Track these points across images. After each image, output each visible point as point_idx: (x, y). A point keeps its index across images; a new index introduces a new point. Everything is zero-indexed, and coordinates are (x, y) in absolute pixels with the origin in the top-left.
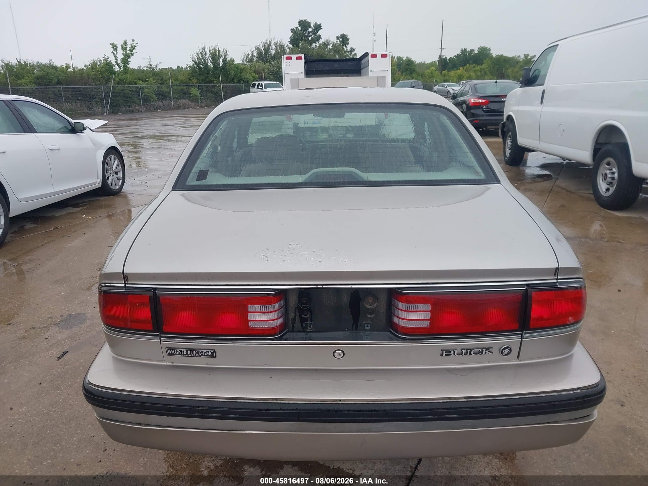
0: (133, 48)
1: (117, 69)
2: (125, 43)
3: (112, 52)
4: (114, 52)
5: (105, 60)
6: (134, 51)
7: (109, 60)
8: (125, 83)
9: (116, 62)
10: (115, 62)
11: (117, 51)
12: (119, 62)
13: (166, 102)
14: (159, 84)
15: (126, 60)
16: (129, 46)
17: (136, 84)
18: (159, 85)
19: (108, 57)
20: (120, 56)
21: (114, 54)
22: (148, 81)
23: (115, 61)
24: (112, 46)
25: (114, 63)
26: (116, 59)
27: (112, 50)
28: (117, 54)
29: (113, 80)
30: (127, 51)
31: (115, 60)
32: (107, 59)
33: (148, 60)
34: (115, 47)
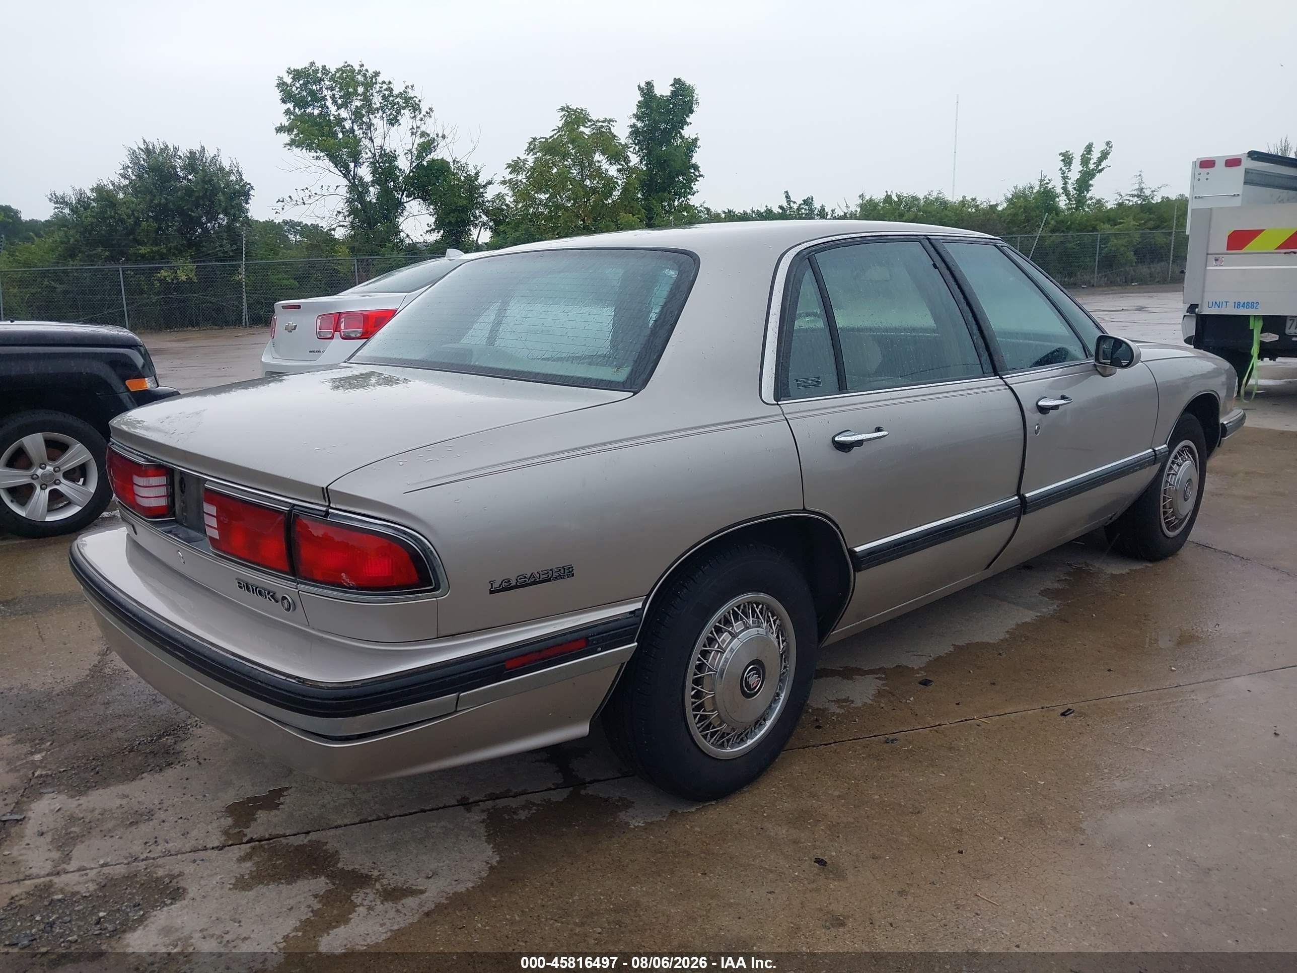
0: (1104, 155)
1: (1062, 202)
2: (1089, 149)
3: (1061, 169)
4: (1064, 168)
5: (1041, 185)
6: (1104, 164)
7: (1050, 186)
8: (1069, 228)
9: (1065, 189)
10: (1063, 188)
11: (1071, 168)
12: (1070, 188)
13: (1157, 267)
14: (1150, 229)
15: (1084, 183)
16: (1096, 155)
17: (1094, 229)
18: (1148, 231)
19: (1049, 180)
20: (1075, 174)
21: (1063, 173)
22: (1121, 223)
23: (1063, 186)
24: (1063, 158)
25: (1059, 190)
26: (1066, 183)
27: (1061, 165)
28: (1070, 172)
29: (1043, 224)
30: (1090, 166)
31: (1063, 184)
32: (1047, 183)
33: (1137, 180)
34: (1067, 159)
